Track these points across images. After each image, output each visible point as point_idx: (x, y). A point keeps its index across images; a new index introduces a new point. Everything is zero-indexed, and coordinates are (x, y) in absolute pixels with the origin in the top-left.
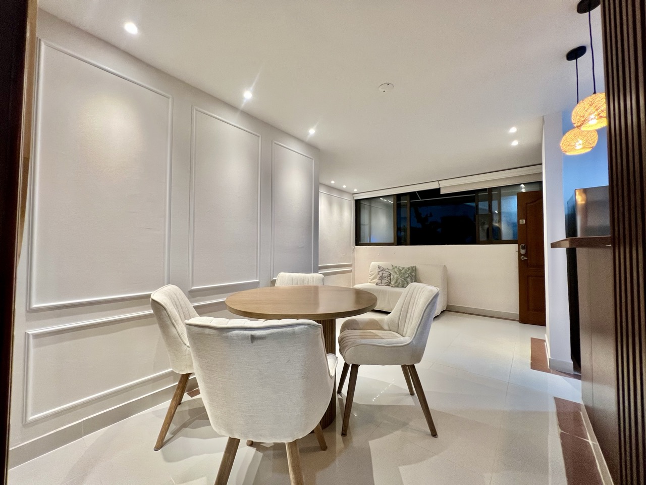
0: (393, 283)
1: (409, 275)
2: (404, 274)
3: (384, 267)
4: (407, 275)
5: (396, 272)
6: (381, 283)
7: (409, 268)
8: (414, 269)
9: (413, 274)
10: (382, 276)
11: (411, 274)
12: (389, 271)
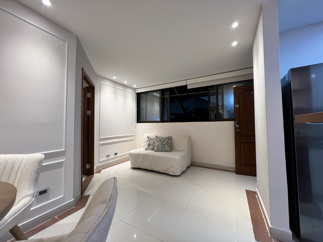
0: (155, 148)
1: (166, 143)
2: (163, 142)
3: (151, 137)
4: (165, 143)
5: (158, 141)
6: (149, 148)
7: (167, 138)
8: (170, 138)
9: (169, 142)
10: (149, 144)
11: (167, 142)
12: (154, 140)
